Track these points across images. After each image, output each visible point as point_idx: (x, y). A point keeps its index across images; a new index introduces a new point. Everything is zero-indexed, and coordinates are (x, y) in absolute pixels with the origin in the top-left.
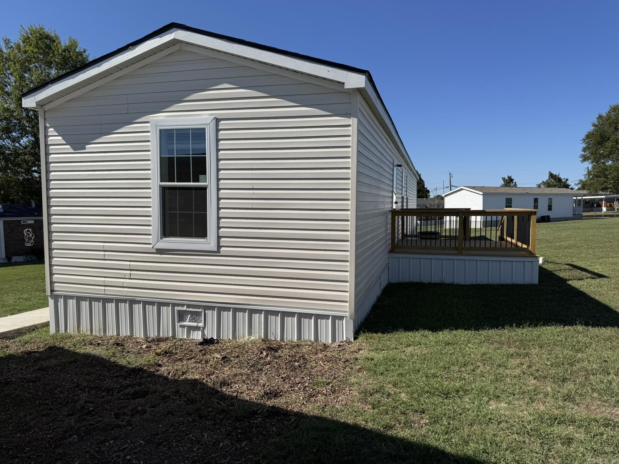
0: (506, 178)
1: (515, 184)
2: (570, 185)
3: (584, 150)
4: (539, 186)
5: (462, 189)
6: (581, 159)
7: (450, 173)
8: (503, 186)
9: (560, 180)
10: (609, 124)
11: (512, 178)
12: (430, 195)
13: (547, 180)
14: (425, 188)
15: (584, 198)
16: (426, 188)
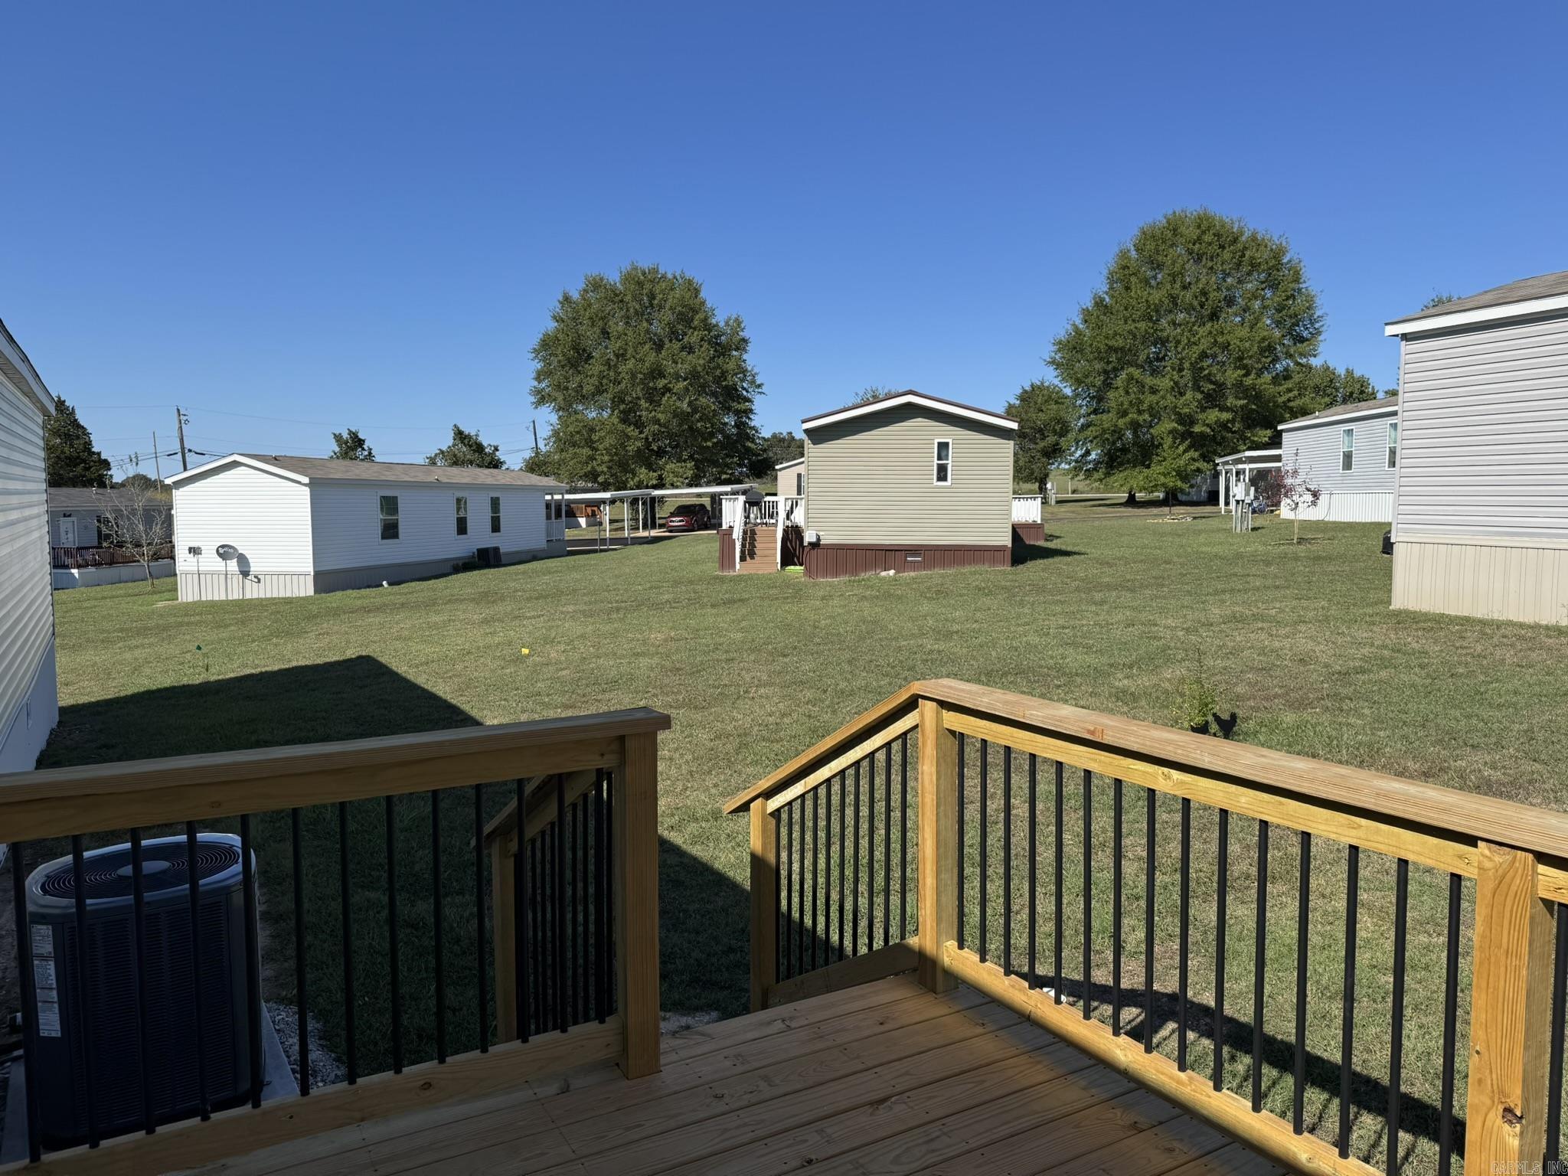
0: (345, 436)
1: (370, 453)
2: (504, 462)
3: (539, 376)
4: (432, 461)
5: (235, 464)
6: (533, 399)
7: (178, 410)
8: (338, 458)
9: (479, 448)
10: (590, 318)
11: (361, 436)
12: (111, 476)
13: (449, 447)
14: (94, 453)
15: (567, 497)
16: (99, 454)
